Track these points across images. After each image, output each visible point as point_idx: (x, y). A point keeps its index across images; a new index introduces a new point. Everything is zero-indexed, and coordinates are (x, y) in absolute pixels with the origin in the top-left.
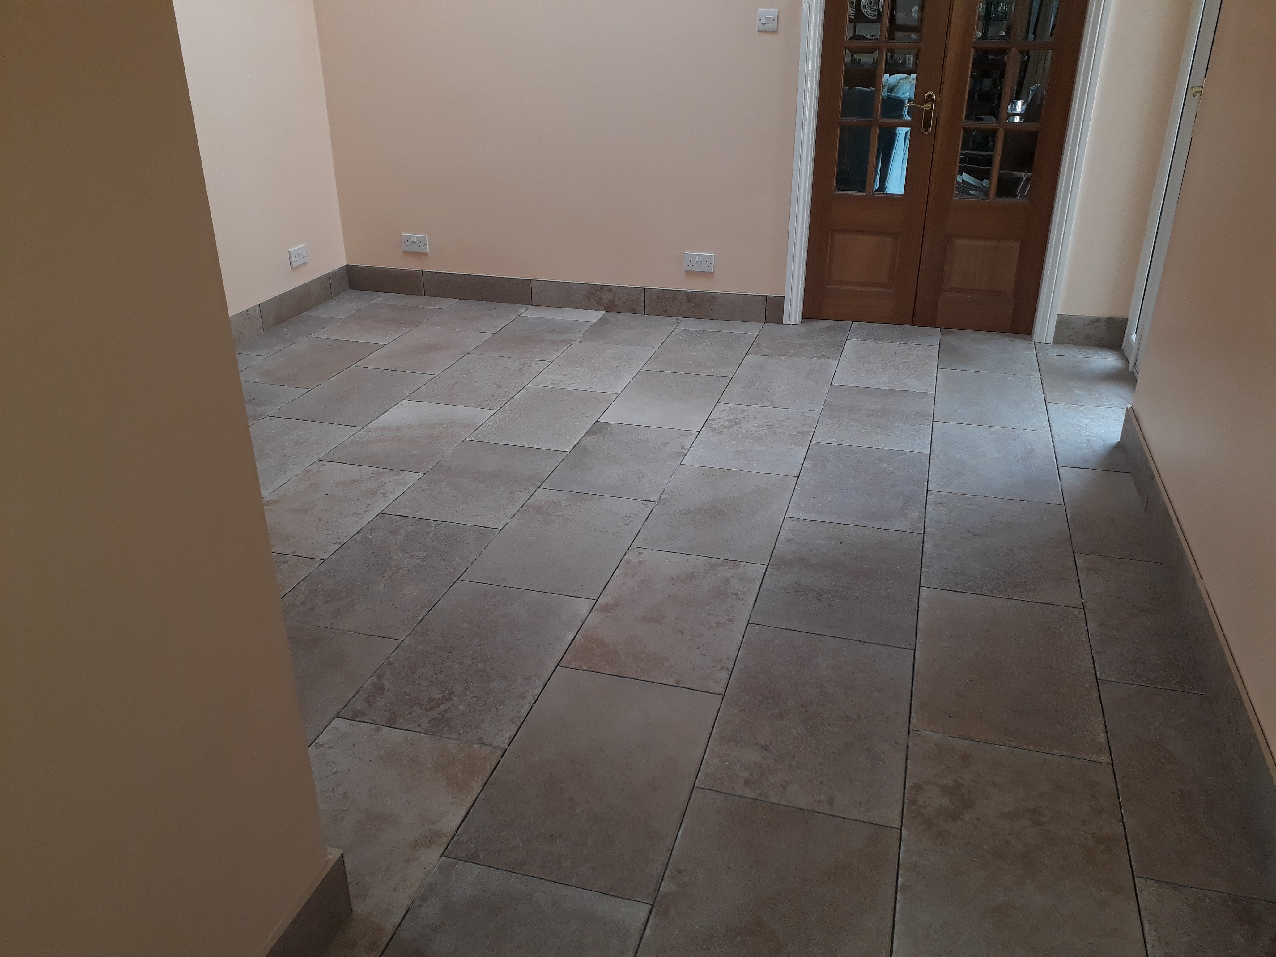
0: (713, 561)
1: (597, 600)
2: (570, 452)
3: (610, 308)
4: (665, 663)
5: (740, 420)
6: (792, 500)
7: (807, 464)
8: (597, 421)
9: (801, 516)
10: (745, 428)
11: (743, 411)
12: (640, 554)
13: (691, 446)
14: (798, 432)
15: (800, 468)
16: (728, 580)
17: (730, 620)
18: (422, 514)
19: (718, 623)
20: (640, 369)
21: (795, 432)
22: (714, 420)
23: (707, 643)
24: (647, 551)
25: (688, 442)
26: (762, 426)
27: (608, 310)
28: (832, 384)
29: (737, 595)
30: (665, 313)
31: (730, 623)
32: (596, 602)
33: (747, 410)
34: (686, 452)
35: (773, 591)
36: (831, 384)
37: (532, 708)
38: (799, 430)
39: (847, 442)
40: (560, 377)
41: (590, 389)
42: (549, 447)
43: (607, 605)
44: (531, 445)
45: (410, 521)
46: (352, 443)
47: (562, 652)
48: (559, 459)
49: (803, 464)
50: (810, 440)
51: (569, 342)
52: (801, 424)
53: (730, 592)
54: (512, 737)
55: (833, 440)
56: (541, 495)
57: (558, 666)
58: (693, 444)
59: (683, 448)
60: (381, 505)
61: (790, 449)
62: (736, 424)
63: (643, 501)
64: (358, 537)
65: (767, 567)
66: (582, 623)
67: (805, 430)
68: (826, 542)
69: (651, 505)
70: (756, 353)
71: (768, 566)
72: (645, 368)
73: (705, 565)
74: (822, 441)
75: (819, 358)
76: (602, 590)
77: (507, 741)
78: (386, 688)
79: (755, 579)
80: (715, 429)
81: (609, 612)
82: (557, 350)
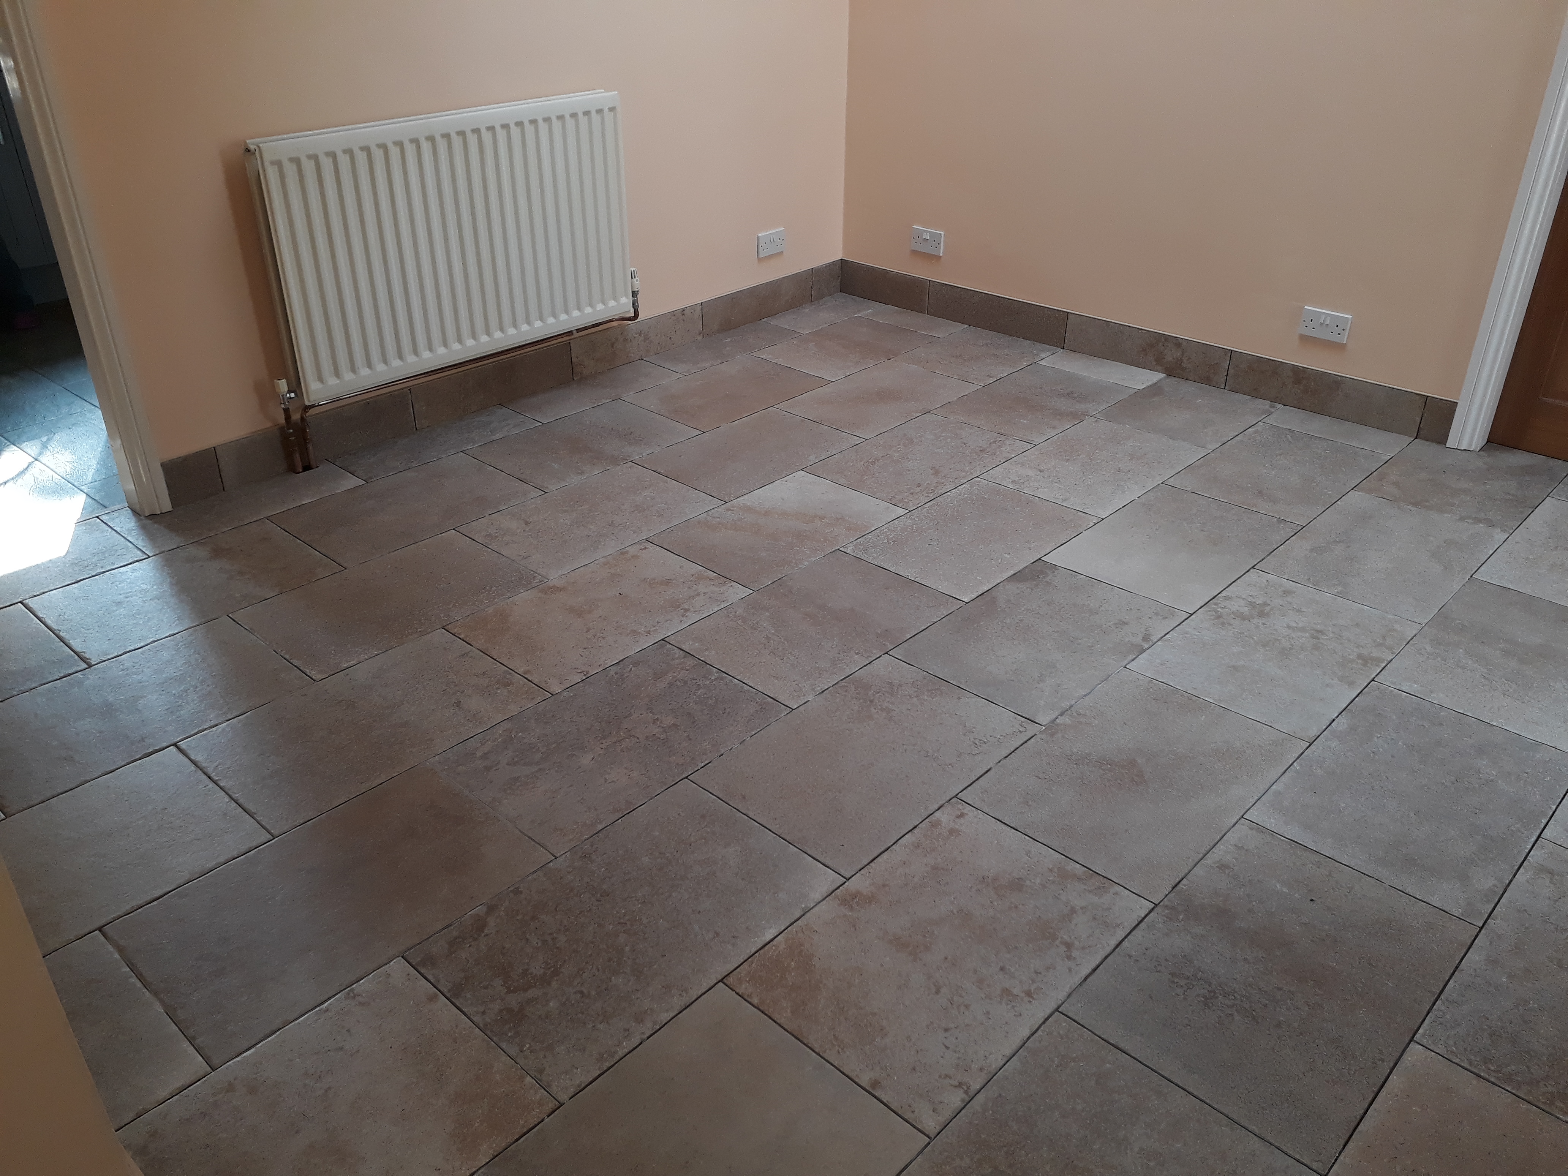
0: (1069, 868)
1: (848, 880)
2: (967, 603)
3: (1174, 371)
4: (878, 1039)
5: (1272, 609)
6: (1274, 787)
7: (1342, 724)
8: (1040, 559)
9: (1272, 823)
10: (1272, 625)
11: (1287, 593)
12: (962, 815)
13: (1162, 637)
14: (1360, 656)
15: (1324, 727)
16: (1073, 911)
17: (1029, 994)
18: (711, 656)
19: (1006, 992)
20: (1161, 482)
21: (1355, 654)
22: (1228, 598)
23: (967, 1025)
24: (975, 813)
25: (1159, 628)
26: (1303, 630)
27: (1170, 372)
28: (1473, 576)
29: (1069, 946)
30: (1255, 393)
31: (1026, 999)
32: (845, 882)
33: (1295, 593)
34: (1146, 646)
35: (1136, 961)
36: (1471, 577)
37: (640, 1044)
38: (1365, 652)
39: (1438, 697)
40: (1031, 473)
41: (1064, 500)
42: (944, 587)
43: (854, 896)
44: (919, 579)
45: (690, 662)
46: (699, 522)
47: (742, 957)
48: (944, 612)
49: (1334, 720)
50: (1374, 675)
51: (1078, 417)
52: (1374, 641)
53: (1062, 938)
54: (583, 1085)
55: (1415, 688)
56: (884, 667)
57: (721, 981)
58: (1167, 636)
59: (1146, 638)
60: (671, 627)
61: (1327, 685)
62: (1262, 614)
63: (1023, 719)
64: (612, 672)
65: (1153, 909)
66: (802, 913)
67: (1375, 654)
68: (1285, 890)
69: (1032, 729)
70: (1369, 491)
71: (1156, 905)
72: (1171, 482)
73: (1051, 870)
74: (1395, 684)
75: (1478, 521)
76: (865, 863)
77: (572, 1091)
78: (486, 931)
79: (1118, 926)
80: (1219, 617)
81: (851, 908)
82: (1054, 428)
